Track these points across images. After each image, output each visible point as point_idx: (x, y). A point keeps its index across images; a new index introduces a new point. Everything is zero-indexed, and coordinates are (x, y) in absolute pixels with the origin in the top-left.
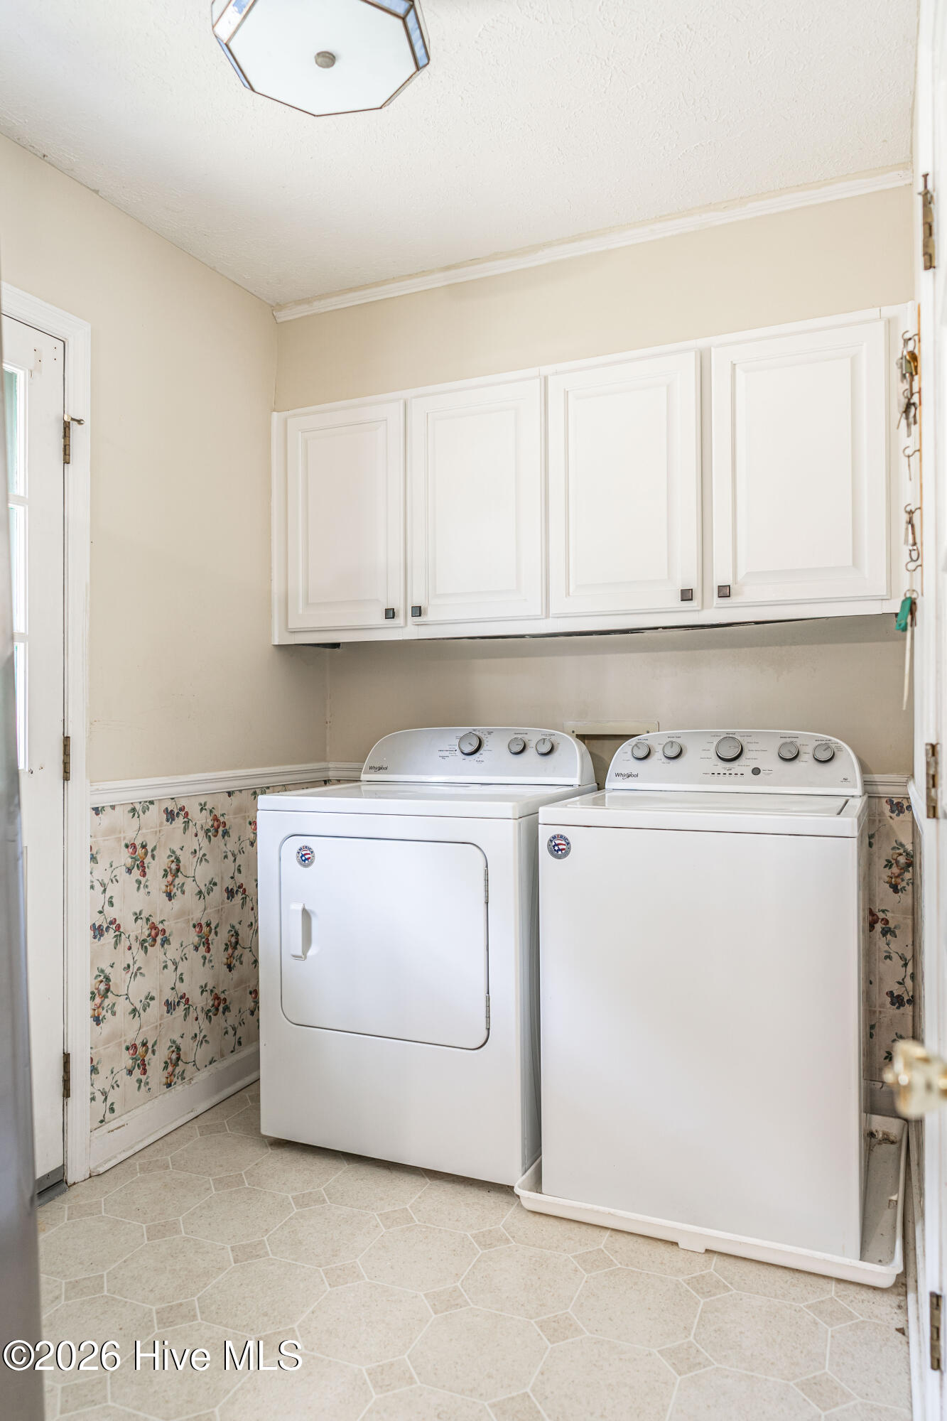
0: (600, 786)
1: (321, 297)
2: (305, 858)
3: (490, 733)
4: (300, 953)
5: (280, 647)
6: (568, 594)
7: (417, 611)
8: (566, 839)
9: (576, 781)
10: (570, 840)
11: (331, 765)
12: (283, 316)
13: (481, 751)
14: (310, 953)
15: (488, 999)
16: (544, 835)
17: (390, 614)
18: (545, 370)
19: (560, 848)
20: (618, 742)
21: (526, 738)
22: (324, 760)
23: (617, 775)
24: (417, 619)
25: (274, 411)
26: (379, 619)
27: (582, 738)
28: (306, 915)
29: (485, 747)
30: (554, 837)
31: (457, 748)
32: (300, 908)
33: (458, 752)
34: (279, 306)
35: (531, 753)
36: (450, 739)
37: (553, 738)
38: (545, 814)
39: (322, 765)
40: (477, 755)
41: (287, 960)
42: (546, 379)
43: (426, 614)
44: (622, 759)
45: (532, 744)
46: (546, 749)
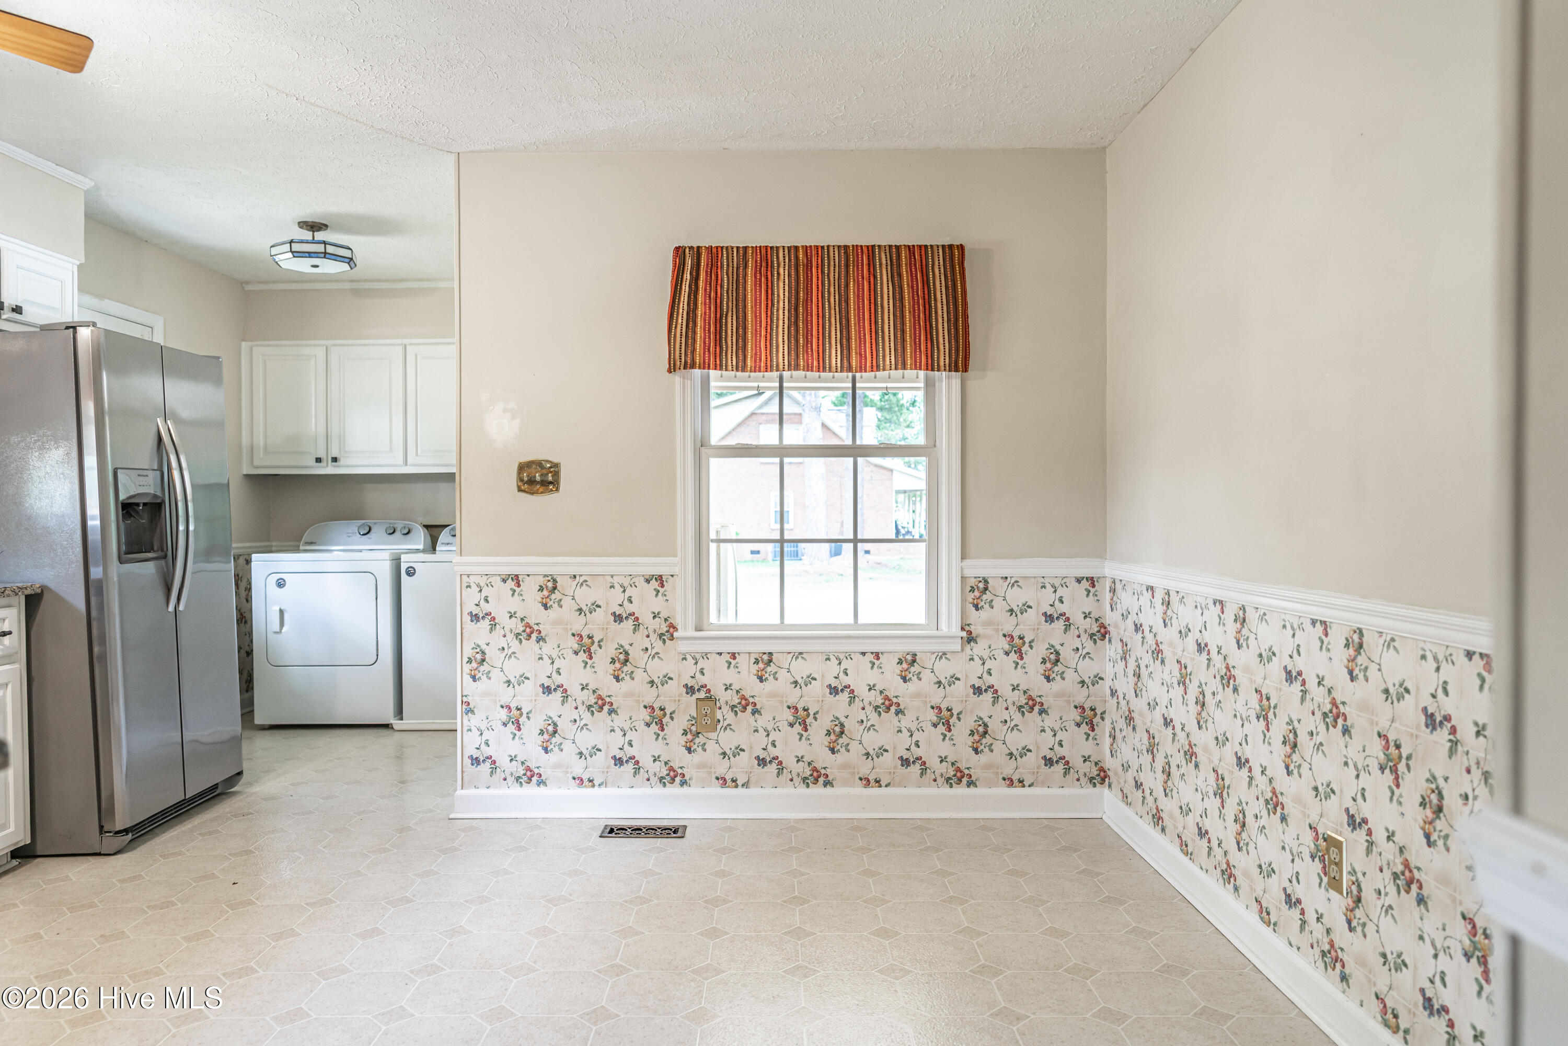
0: (434, 549)
1: (274, 282)
2: (281, 584)
3: (375, 523)
4: (278, 630)
5: (248, 476)
6: (417, 455)
7: (335, 460)
8: (413, 568)
9: (421, 547)
10: (416, 568)
11: (274, 544)
12: (248, 287)
13: (371, 533)
14: (283, 631)
15: (377, 642)
16: (404, 567)
17: (319, 460)
18: (405, 341)
19: (411, 572)
20: (440, 529)
21: (396, 526)
22: (269, 540)
23: (442, 544)
24: (333, 463)
25: (243, 340)
26: (312, 462)
27: (427, 527)
28: (282, 612)
29: (373, 531)
30: (408, 568)
31: (357, 532)
32: (278, 609)
33: (358, 534)
34: (247, 283)
35: (398, 534)
36: (354, 526)
37: (410, 526)
38: (404, 558)
39: (268, 544)
40: (368, 535)
41: (270, 635)
42: (405, 346)
43: (340, 461)
44: (444, 536)
45: (399, 529)
46: (406, 531)
